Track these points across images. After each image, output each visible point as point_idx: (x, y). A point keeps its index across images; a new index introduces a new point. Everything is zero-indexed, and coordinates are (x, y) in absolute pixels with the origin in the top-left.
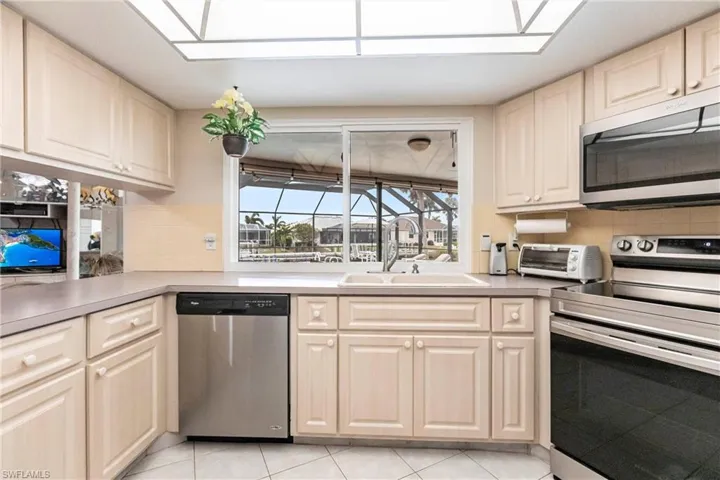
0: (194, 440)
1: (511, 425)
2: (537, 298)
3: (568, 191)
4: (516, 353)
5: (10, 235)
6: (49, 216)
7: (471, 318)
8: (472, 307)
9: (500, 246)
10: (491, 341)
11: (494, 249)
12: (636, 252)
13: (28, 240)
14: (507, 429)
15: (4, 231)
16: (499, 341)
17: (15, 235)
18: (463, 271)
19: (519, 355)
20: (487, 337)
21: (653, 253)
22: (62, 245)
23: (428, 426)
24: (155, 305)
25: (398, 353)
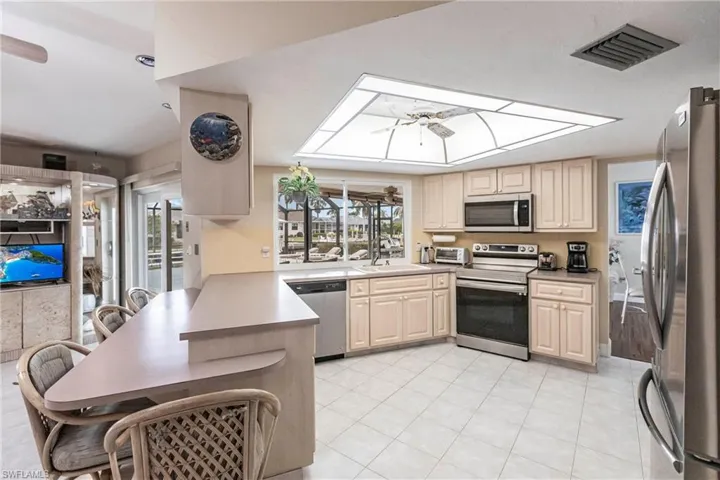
1: (440, 329)
2: (449, 272)
3: (458, 224)
4: (442, 297)
5: (10, 251)
6: (52, 232)
7: (425, 284)
8: (425, 279)
9: (426, 249)
10: (433, 293)
11: (423, 250)
12: (481, 251)
13: (29, 255)
14: (439, 331)
15: (5, 248)
16: (436, 293)
17: (17, 252)
18: (407, 263)
20: (431, 292)
21: (487, 251)
22: (65, 258)
23: (409, 336)
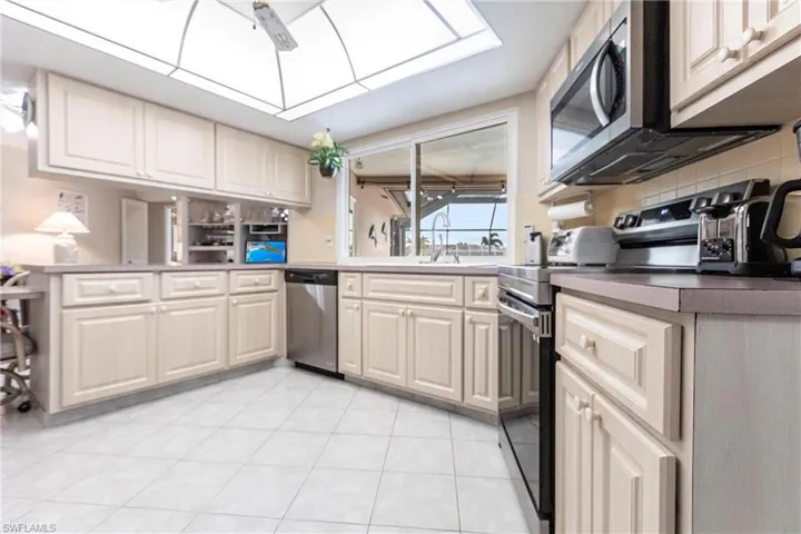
0: (299, 366)
1: (480, 394)
4: (485, 327)
6: (279, 232)
7: (448, 293)
8: (449, 284)
9: (534, 235)
10: (463, 314)
14: (477, 396)
19: (487, 330)
20: (460, 311)
21: (635, 228)
23: (417, 382)
24: (273, 276)
25: (397, 320)
